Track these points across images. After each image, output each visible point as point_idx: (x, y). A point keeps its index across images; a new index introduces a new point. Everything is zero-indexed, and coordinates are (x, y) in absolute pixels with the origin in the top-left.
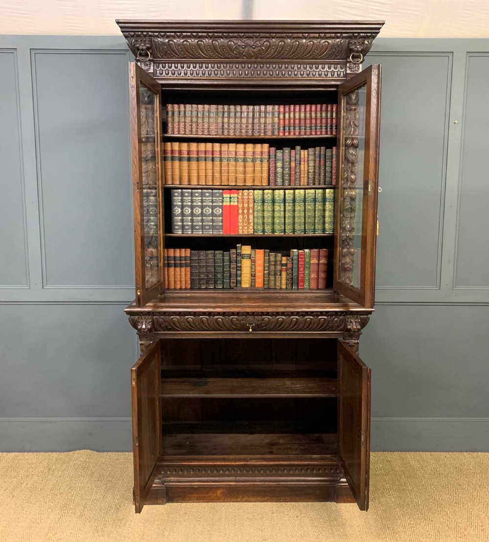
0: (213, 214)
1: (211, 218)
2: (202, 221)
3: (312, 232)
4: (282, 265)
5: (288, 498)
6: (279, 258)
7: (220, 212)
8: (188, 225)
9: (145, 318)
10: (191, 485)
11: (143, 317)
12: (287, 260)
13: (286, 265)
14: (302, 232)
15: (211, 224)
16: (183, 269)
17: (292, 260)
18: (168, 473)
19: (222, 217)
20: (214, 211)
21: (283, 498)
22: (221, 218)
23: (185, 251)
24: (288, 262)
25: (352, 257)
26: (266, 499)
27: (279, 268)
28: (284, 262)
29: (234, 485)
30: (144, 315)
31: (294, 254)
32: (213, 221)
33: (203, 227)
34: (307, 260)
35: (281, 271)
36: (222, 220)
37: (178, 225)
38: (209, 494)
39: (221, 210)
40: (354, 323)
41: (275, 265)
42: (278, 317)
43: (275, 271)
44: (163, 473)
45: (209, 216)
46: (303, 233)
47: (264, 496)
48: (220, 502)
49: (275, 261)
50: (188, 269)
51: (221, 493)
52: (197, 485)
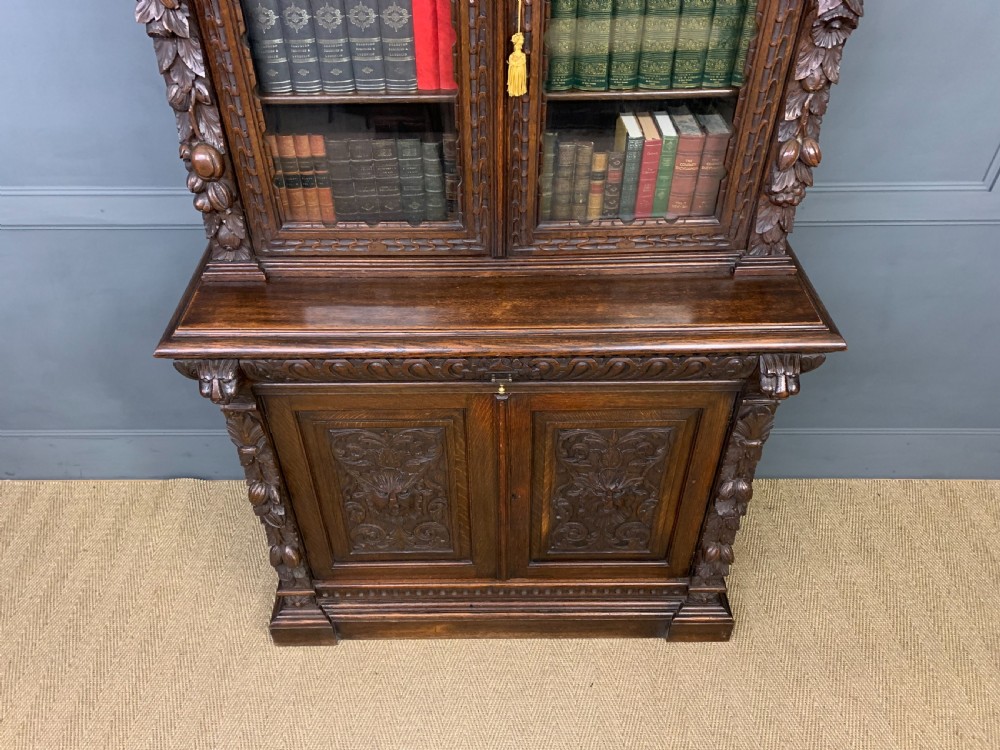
0: (380, 28)
1: (376, 40)
2: (350, 50)
3: (694, 81)
4: (592, 176)
5: (574, 634)
6: (584, 160)
7: (405, 21)
8: (307, 66)
9: (216, 369)
10: (384, 618)
11: (210, 362)
12: (609, 162)
13: (604, 175)
14: (662, 83)
15: (378, 58)
16: (312, 192)
17: (624, 161)
18: (337, 595)
19: (412, 35)
20: (385, 17)
21: (562, 634)
22: (408, 40)
23: (309, 140)
24: (611, 169)
25: (804, 171)
26: (531, 634)
27: (582, 185)
28: (599, 168)
29: (468, 618)
31: (630, 147)
32: (382, 49)
33: (352, 70)
34: (667, 162)
35: (587, 195)
36: (412, 45)
37: (276, 67)
38: (420, 630)
39: (405, 11)
40: (782, 380)
41: (573, 179)
43: (572, 193)
44: (325, 596)
45: (368, 33)
46: (664, 87)
49: (575, 166)
50: (326, 192)
51: (443, 629)
52: (396, 618)
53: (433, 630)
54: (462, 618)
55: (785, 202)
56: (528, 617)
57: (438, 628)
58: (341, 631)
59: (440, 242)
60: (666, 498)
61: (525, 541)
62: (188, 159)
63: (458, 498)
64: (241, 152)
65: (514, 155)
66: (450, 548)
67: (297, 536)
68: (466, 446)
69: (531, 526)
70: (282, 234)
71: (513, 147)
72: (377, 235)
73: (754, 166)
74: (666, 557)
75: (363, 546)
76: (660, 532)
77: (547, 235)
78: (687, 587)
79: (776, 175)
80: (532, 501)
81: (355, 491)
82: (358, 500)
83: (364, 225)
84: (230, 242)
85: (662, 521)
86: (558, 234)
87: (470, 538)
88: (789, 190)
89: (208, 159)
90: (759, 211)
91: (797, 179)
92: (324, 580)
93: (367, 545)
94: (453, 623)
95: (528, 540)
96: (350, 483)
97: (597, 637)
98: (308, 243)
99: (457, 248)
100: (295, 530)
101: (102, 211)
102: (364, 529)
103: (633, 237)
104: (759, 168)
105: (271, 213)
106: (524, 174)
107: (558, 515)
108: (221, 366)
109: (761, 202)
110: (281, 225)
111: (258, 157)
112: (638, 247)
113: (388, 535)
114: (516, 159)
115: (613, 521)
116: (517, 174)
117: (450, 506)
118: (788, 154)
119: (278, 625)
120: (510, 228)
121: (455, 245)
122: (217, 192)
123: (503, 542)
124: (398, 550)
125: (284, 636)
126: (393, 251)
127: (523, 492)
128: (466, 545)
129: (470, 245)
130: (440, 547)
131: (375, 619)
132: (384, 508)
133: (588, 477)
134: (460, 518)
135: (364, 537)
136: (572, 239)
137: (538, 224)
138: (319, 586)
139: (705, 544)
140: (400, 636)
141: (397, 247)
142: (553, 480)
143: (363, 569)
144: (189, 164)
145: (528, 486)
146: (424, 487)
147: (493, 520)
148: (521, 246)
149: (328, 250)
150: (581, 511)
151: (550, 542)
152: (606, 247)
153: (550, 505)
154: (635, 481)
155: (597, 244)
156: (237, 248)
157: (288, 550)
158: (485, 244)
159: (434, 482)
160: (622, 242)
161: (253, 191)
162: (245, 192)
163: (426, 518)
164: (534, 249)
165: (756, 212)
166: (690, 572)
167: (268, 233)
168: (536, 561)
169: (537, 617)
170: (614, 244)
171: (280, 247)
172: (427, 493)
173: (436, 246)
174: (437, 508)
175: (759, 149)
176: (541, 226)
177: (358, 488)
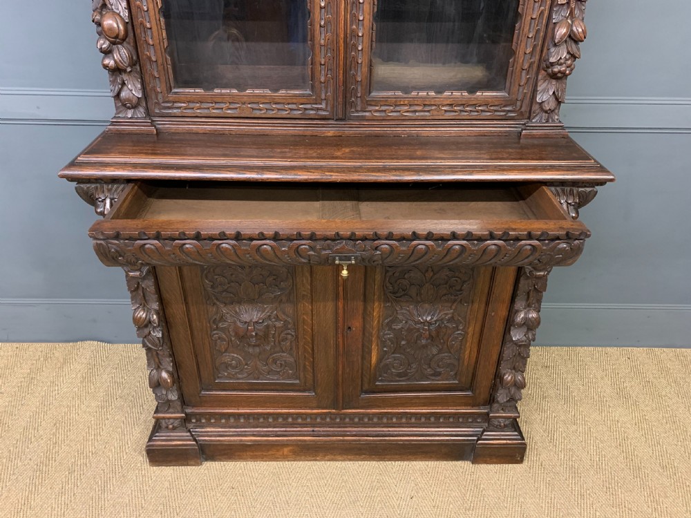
5: (397, 457)
9: (109, 190)
10: (241, 441)
11: (105, 186)
18: (203, 421)
21: (387, 457)
26: (362, 457)
29: (311, 441)
30: (106, 183)
38: (270, 453)
42: (415, 242)
44: (194, 421)
47: (360, 455)
48: (288, 461)
51: (290, 451)
52: (251, 441)
53: (281, 453)
54: (305, 441)
55: (560, 72)
56: (360, 440)
57: (286, 450)
58: (206, 452)
59: (294, 106)
60: (471, 329)
61: (358, 371)
62: (99, 24)
63: (304, 330)
64: (142, 23)
65: (353, 31)
66: (296, 379)
67: (172, 361)
68: (312, 281)
69: (363, 358)
70: (171, 97)
71: (351, 25)
72: (245, 99)
73: (535, 47)
74: (471, 387)
75: (226, 374)
76: (466, 363)
77: (376, 102)
78: (488, 414)
79: (552, 50)
80: (364, 334)
81: (220, 321)
82: (223, 330)
83: (235, 91)
84: (129, 100)
85: (467, 352)
86: (385, 102)
87: (313, 370)
88: (562, 61)
89: (115, 25)
90: (539, 84)
91: (568, 53)
92: (193, 406)
93: (229, 374)
94: (297, 445)
95: (360, 371)
96: (217, 313)
97: (415, 460)
98: (191, 105)
99: (307, 112)
100: (170, 356)
101: (38, 108)
102: (227, 358)
103: (443, 106)
104: (539, 48)
105: (163, 79)
106: (360, 48)
107: (385, 347)
108: (114, 189)
109: (540, 77)
110: (171, 90)
111: (155, 28)
112: (448, 114)
113: (247, 364)
114: (354, 35)
115: (429, 353)
116: (355, 46)
117: (297, 337)
118: (562, 31)
119: (153, 446)
120: (348, 95)
121: (306, 109)
122: (121, 54)
123: (340, 372)
124: (255, 379)
125: (158, 456)
126: (257, 113)
127: (357, 324)
128: (309, 377)
129: (318, 109)
130: (289, 378)
131: (234, 441)
132: (243, 337)
133: (409, 311)
134: (305, 350)
135: (227, 366)
136: (396, 105)
137: (370, 93)
138: (189, 411)
139: (503, 372)
140: (255, 458)
141: (260, 110)
142: (381, 314)
143: (226, 396)
144: (100, 29)
145: (361, 320)
146: (277, 318)
147: (332, 353)
148: (357, 111)
149: (206, 111)
150: (403, 343)
151: (378, 373)
152: (422, 114)
153: (378, 337)
154: (446, 314)
155: (415, 111)
156: (134, 107)
157: (164, 375)
158: (329, 108)
159: (284, 313)
160: (435, 109)
161: (149, 58)
162: (143, 58)
163: (278, 349)
164: (367, 114)
165: (536, 86)
166: (491, 401)
167: (160, 96)
168: (366, 392)
169: (366, 440)
170: (428, 111)
171: (169, 108)
172: (279, 324)
173: (291, 109)
174: (286, 339)
175: (538, 31)
176: (373, 94)
177: (222, 319)
